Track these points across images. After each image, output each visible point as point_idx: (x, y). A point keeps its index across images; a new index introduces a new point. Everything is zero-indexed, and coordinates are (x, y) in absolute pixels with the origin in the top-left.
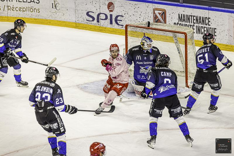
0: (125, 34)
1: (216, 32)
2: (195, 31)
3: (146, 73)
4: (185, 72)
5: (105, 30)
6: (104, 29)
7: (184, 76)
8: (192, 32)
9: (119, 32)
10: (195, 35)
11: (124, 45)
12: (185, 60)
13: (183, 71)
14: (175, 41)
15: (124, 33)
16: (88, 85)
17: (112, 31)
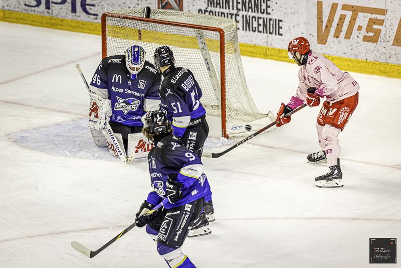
0: (101, 33)
1: (281, 28)
2: (240, 25)
3: (126, 112)
4: (220, 108)
5: (61, 25)
7: (219, 116)
8: (234, 27)
9: (88, 29)
10: (241, 33)
11: (98, 54)
12: (220, 84)
13: (216, 105)
14: (201, 46)
15: (99, 31)
16: (28, 135)
17: (75, 27)
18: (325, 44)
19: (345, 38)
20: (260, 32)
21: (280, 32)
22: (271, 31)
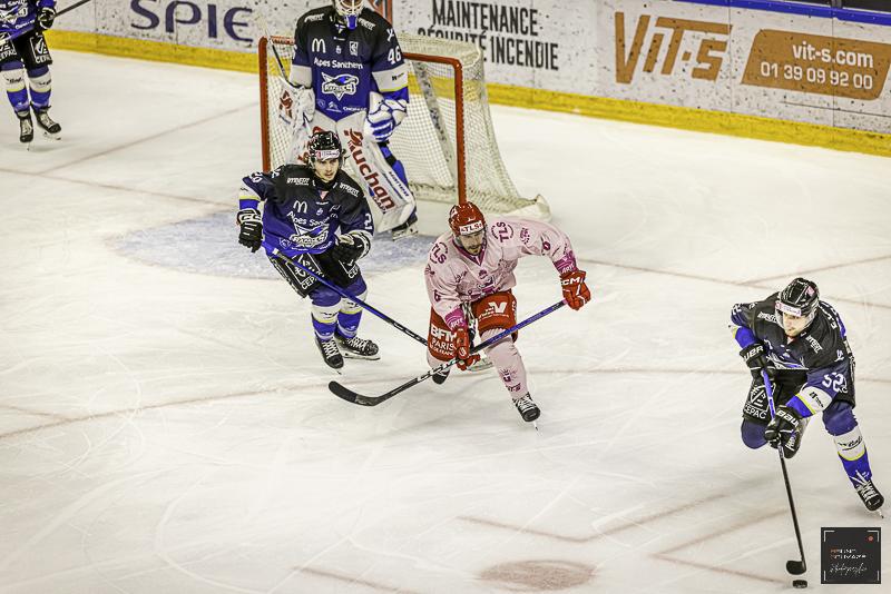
0: (258, 69)
1: (556, 57)
2: (488, 54)
4: (457, 189)
5: (192, 57)
6: (191, 54)
8: (479, 57)
9: (237, 63)
10: (488, 66)
11: (255, 104)
12: (455, 151)
13: (451, 185)
14: (424, 88)
15: (255, 66)
16: (139, 239)
17: (215, 60)
18: (629, 82)
19: (663, 72)
20: (522, 64)
21: (555, 64)
22: (540, 62)
